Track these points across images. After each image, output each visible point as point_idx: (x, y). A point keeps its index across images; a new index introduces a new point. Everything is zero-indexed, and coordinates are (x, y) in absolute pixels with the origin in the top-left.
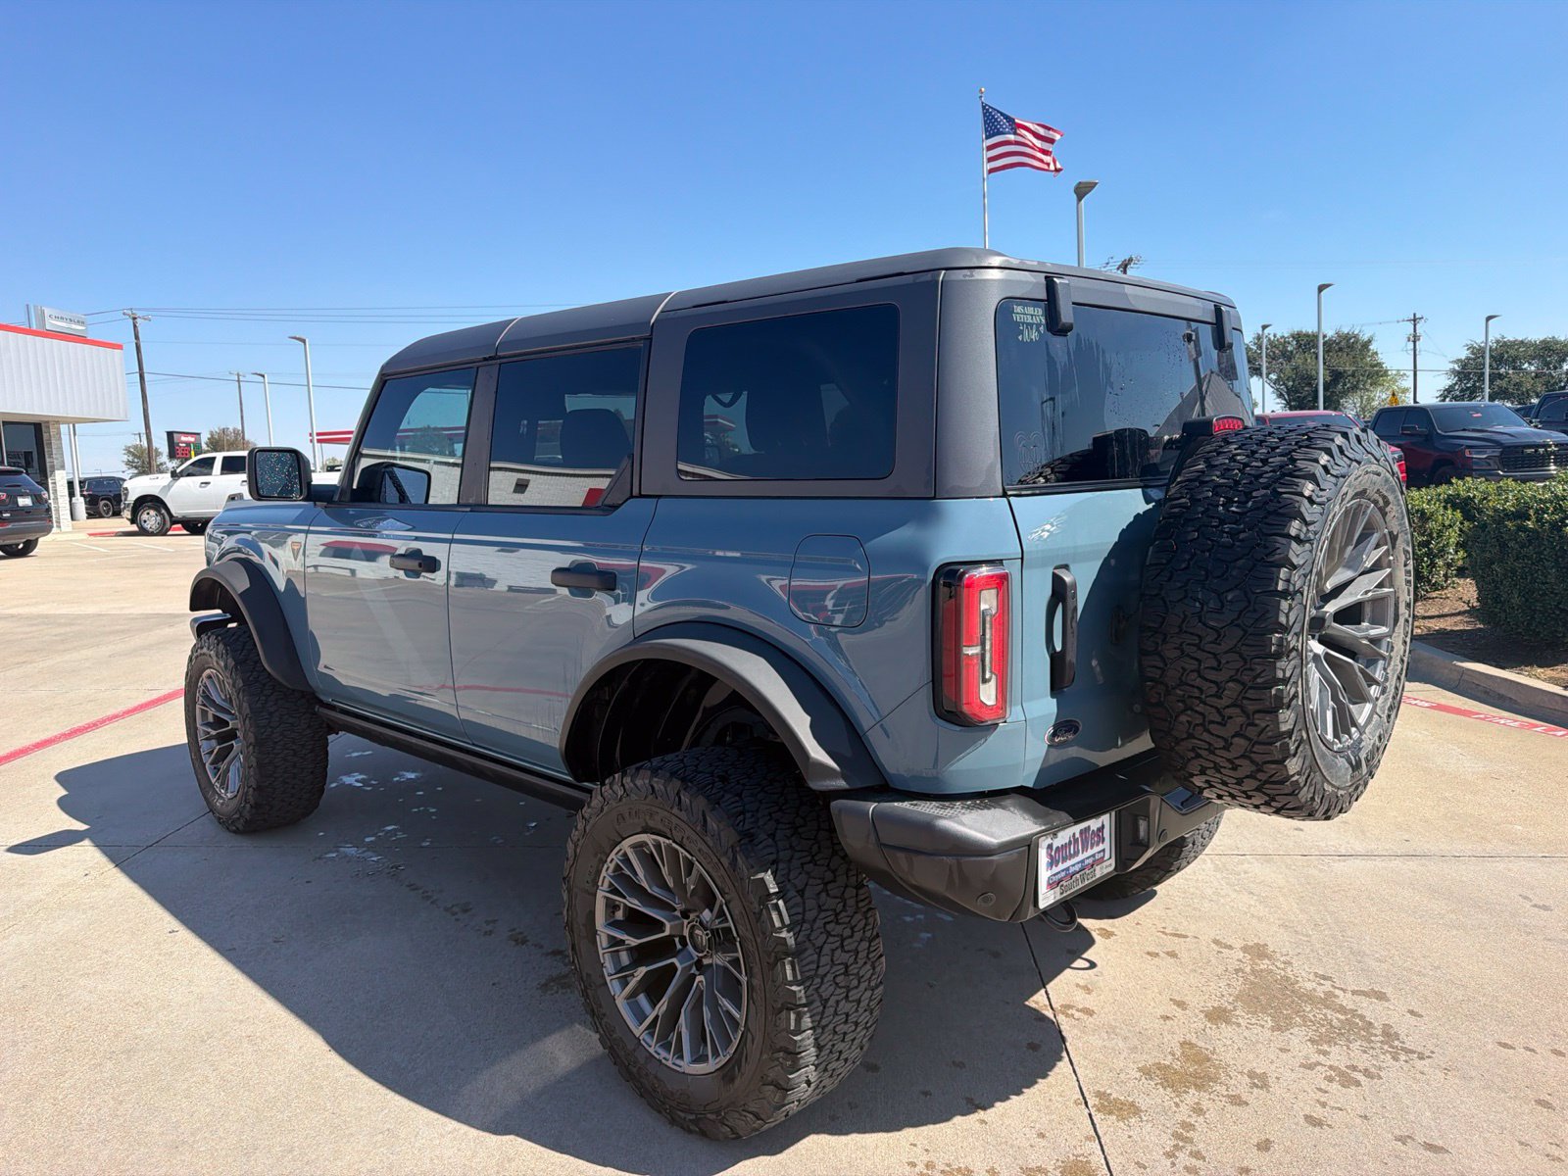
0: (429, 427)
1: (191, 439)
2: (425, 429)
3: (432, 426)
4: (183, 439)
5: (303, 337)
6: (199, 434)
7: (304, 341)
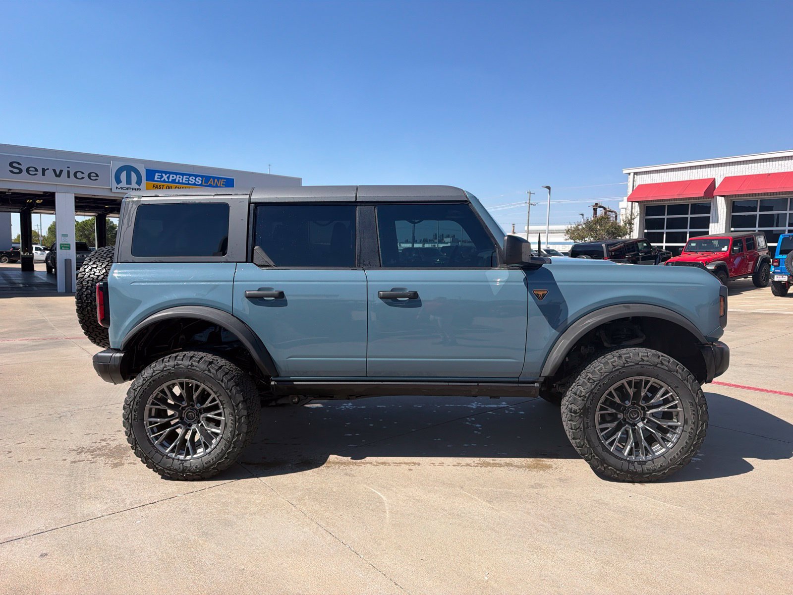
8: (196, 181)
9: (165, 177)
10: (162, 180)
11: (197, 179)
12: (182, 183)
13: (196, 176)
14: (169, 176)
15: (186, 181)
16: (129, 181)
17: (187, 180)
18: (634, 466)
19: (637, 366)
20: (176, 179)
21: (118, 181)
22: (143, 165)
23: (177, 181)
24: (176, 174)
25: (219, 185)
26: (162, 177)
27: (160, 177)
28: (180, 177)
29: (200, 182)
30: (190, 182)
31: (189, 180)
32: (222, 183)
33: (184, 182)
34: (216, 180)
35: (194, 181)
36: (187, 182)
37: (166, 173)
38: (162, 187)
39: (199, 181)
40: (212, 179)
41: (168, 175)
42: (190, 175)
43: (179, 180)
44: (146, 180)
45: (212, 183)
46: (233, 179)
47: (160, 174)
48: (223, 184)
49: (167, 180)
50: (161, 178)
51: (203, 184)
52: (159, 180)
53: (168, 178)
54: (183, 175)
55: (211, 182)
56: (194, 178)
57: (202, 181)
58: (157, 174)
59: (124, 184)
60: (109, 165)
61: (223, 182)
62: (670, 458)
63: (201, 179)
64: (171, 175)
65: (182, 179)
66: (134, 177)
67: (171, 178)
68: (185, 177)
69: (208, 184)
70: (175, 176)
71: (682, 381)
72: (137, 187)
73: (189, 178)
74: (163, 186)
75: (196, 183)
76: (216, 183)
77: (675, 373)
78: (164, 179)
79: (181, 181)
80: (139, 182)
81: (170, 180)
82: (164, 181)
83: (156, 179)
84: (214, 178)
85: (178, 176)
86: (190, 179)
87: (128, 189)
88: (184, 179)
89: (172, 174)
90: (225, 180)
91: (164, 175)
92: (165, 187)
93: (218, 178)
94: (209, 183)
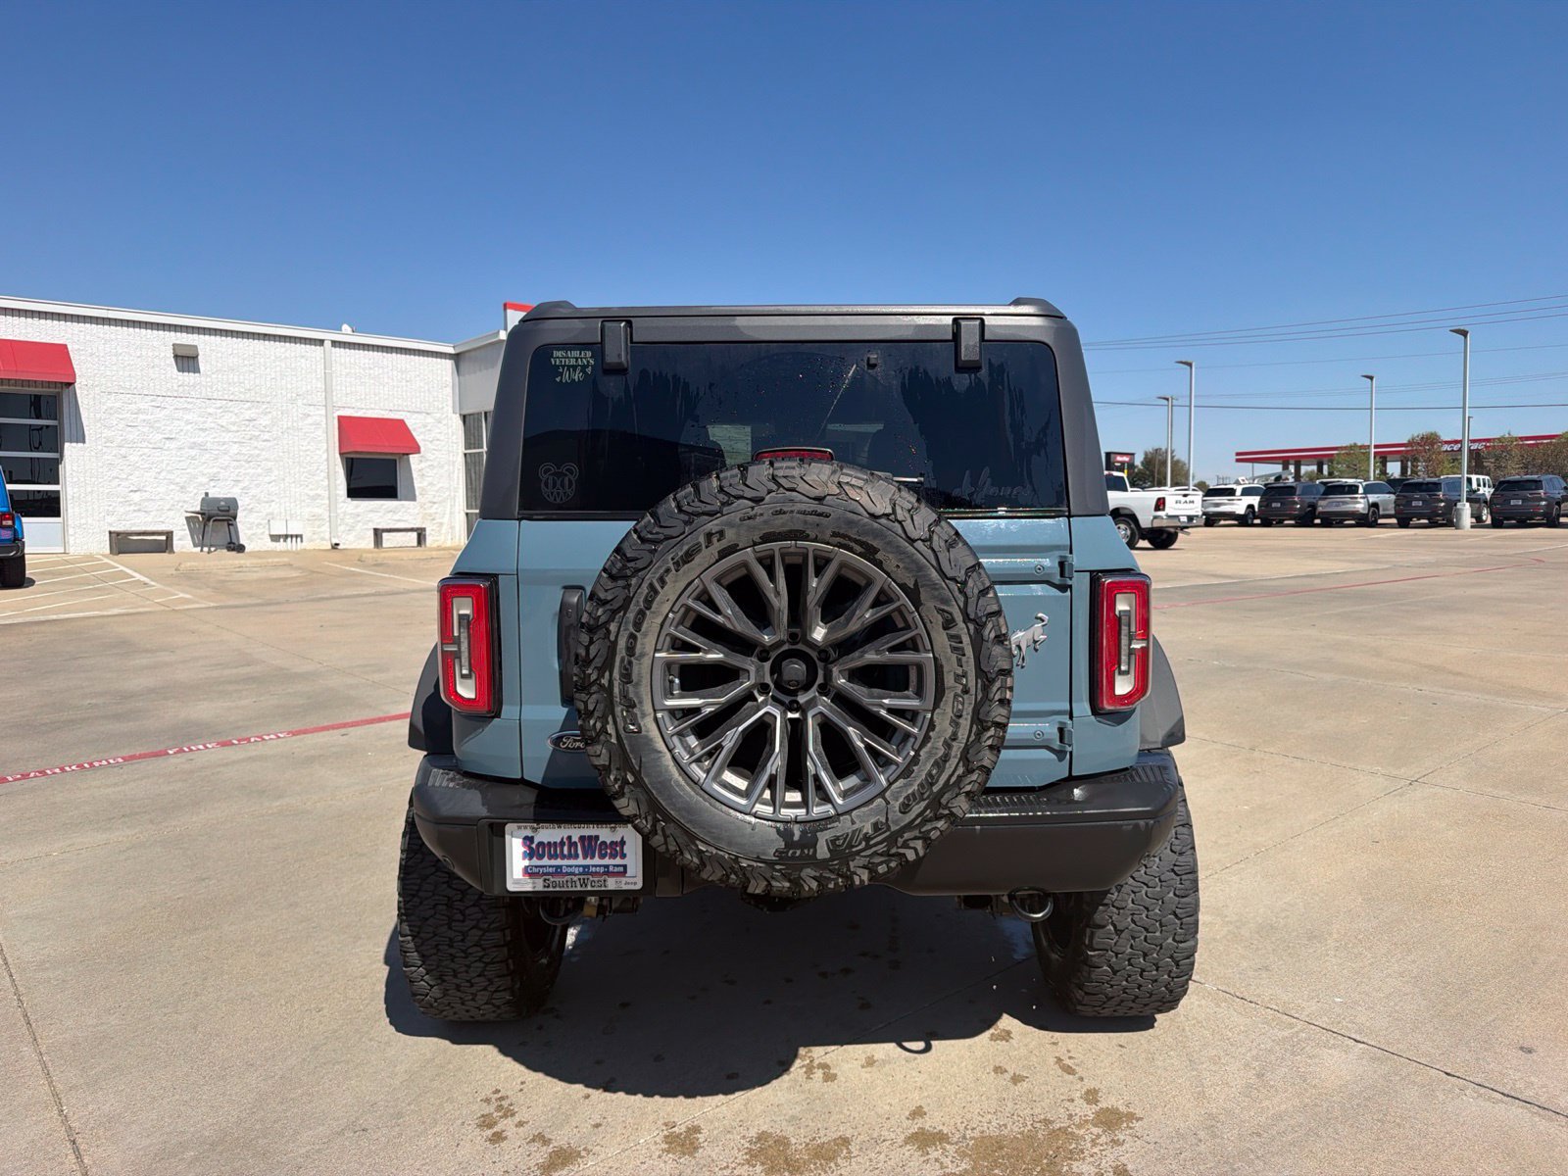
0: (1355, 444)
1: (1126, 459)
2: (1351, 446)
3: (1359, 444)
4: (1119, 458)
5: (1189, 361)
6: (1133, 454)
7: (1190, 365)
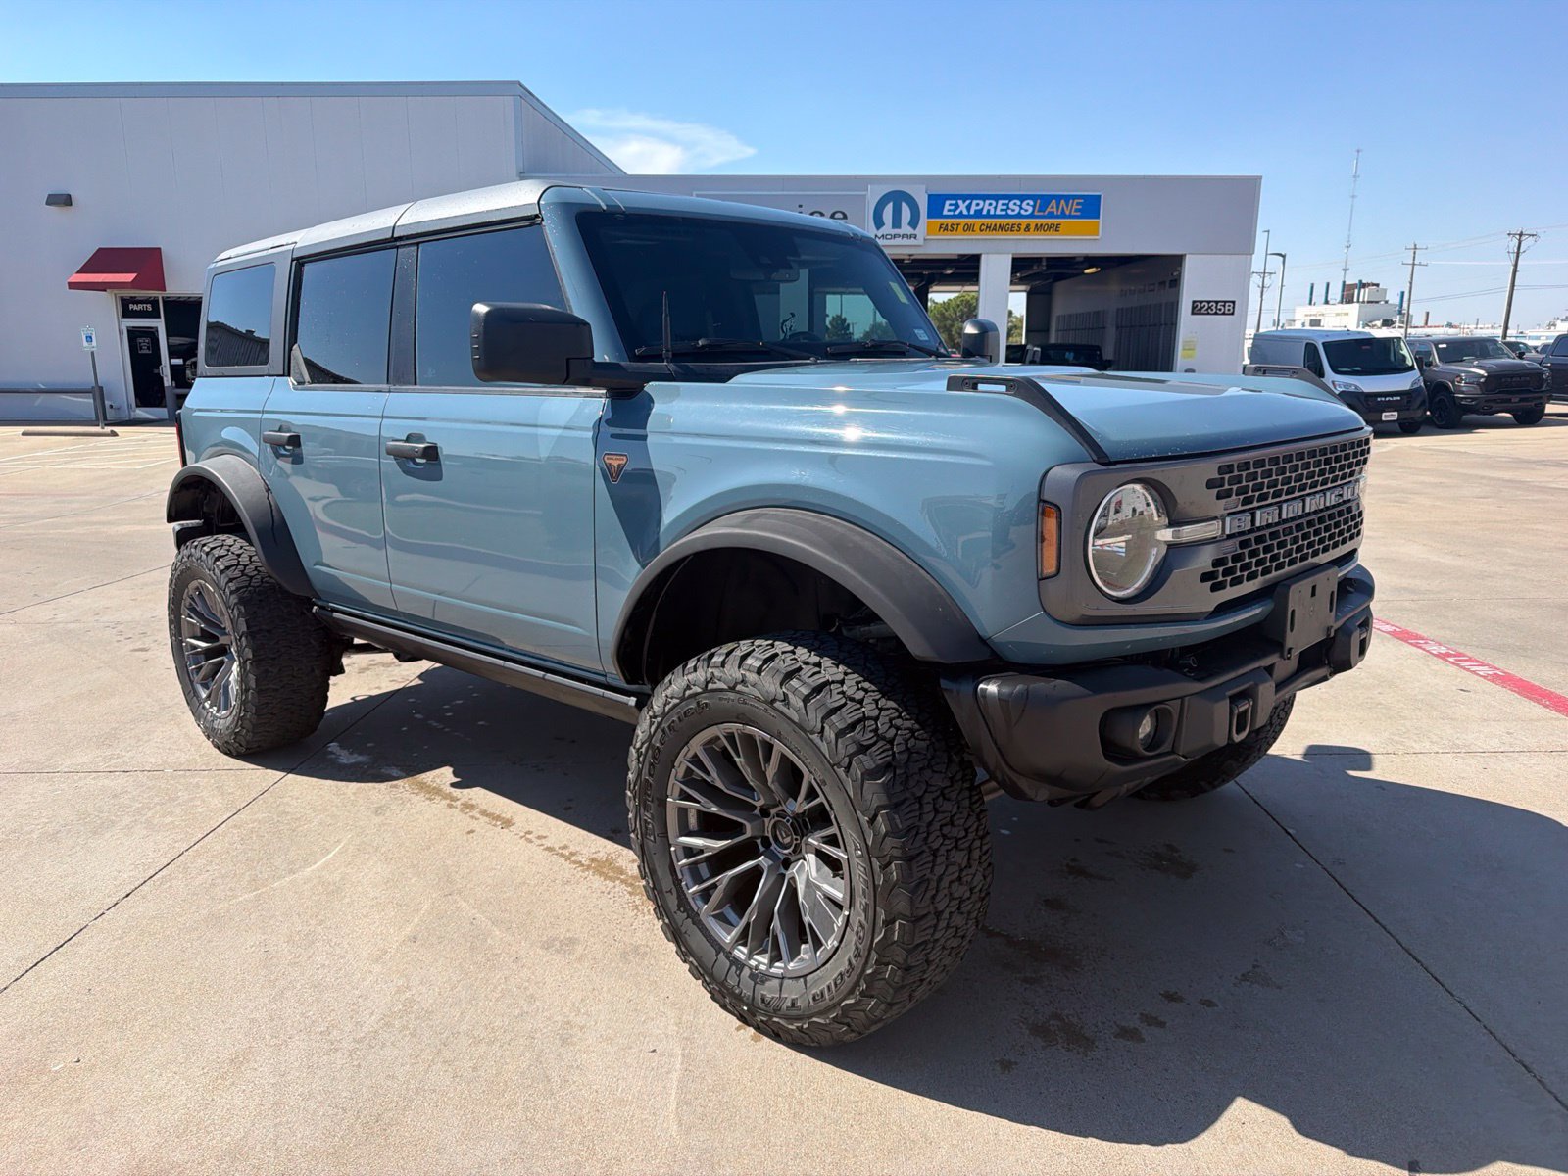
8: (1021, 208)
9: (963, 206)
10: (957, 212)
11: (1024, 205)
12: (995, 216)
13: (1022, 198)
14: (971, 204)
15: (1002, 210)
16: (896, 224)
17: (1005, 207)
18: (739, 976)
19: (732, 695)
20: (982, 209)
21: (879, 223)
22: (924, 187)
23: (985, 212)
24: (984, 198)
25: (1067, 212)
26: (957, 206)
27: (952, 207)
28: (990, 204)
29: (1030, 209)
30: (1010, 212)
31: (1008, 208)
32: (1075, 207)
33: (998, 212)
34: (1063, 202)
35: (1017, 209)
36: (1004, 213)
37: (964, 198)
38: (955, 227)
39: (1028, 207)
40: (1054, 201)
41: (968, 202)
42: (1010, 198)
43: (989, 210)
44: (929, 217)
45: (1055, 209)
46: (1099, 196)
47: (954, 202)
48: (1076, 210)
49: (965, 212)
50: (955, 210)
51: (1036, 213)
52: (951, 213)
53: (969, 208)
54: (997, 198)
55: (1052, 207)
56: (1018, 202)
57: (1034, 206)
58: (948, 202)
59: (887, 229)
60: (864, 193)
61: (1078, 204)
62: (813, 992)
63: (1031, 203)
64: (975, 202)
65: (995, 208)
66: (906, 212)
67: (974, 208)
68: (1000, 202)
69: (1046, 212)
70: (981, 202)
71: (832, 767)
72: (909, 230)
73: (1008, 204)
74: (958, 225)
75: (1023, 212)
76: (1063, 208)
77: (815, 737)
78: (961, 212)
79: (992, 212)
80: (914, 223)
81: (972, 212)
82: (961, 215)
83: (945, 212)
84: (1059, 198)
85: (987, 202)
86: (1011, 205)
87: (895, 237)
88: (999, 207)
89: (976, 199)
90: (1082, 201)
91: (960, 202)
92: (961, 228)
93: (1067, 198)
94: (1048, 209)
